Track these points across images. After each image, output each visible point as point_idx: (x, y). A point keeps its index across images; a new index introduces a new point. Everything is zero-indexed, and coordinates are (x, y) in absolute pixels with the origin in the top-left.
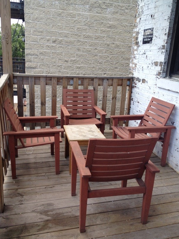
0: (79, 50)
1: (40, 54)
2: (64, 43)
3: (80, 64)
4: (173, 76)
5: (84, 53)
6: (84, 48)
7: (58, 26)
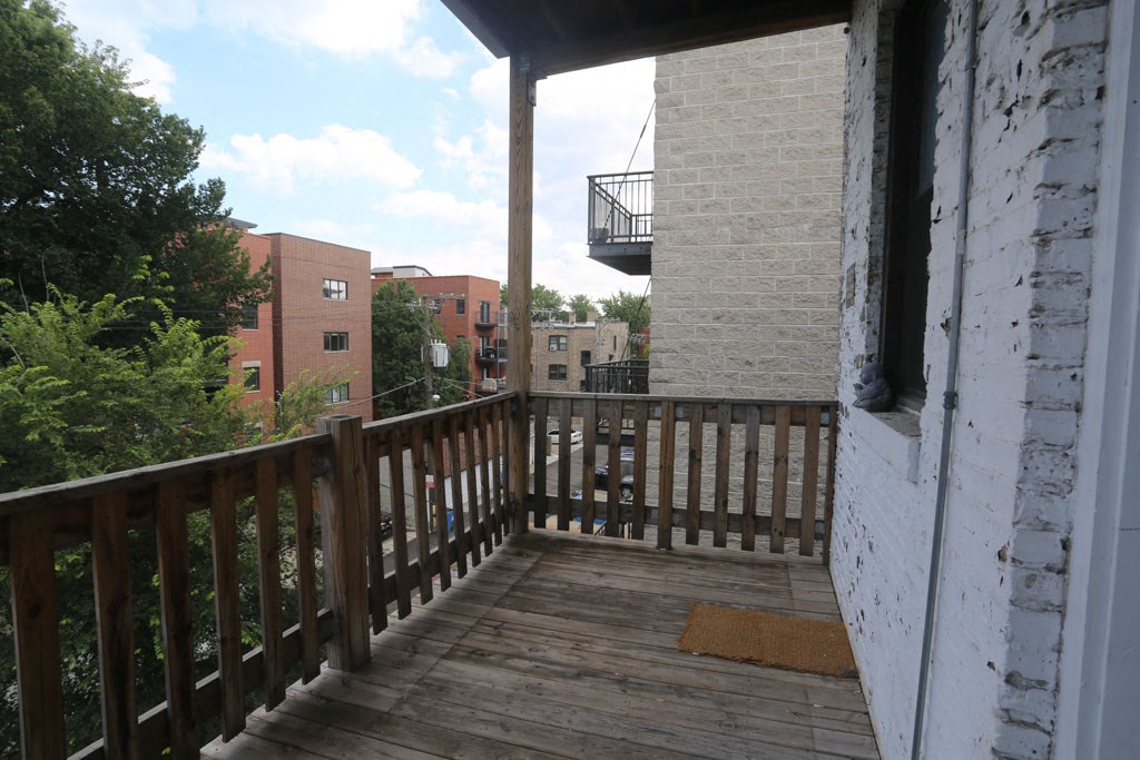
0: (782, 333)
1: (684, 348)
2: (742, 319)
3: (786, 370)
4: (907, 400)
5: (798, 342)
6: (799, 329)
7: (730, 280)
